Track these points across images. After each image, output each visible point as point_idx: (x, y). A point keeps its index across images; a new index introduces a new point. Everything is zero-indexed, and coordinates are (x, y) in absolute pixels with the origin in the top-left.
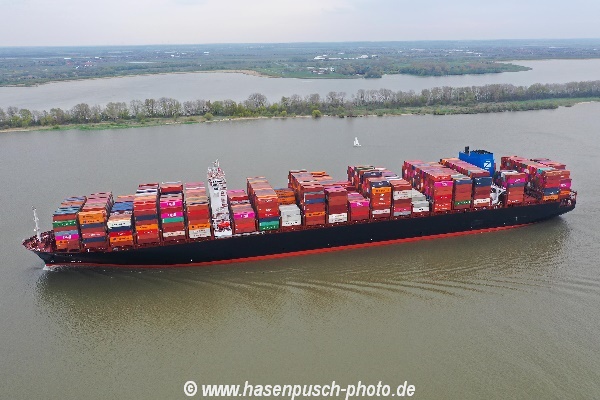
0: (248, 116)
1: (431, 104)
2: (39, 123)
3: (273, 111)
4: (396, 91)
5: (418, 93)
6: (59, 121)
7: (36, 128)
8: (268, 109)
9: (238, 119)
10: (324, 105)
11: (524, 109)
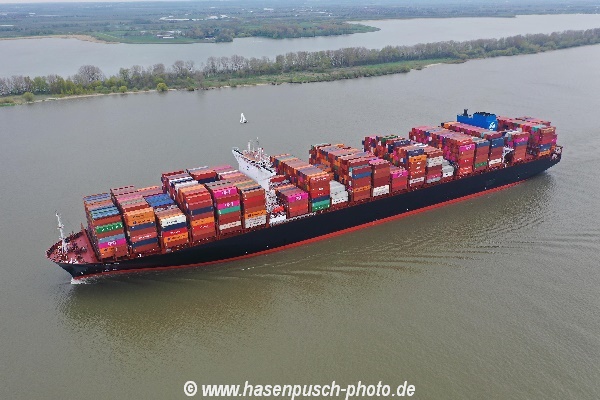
0: (79, 93)
1: (287, 72)
3: (110, 86)
4: (249, 58)
5: (272, 59)
8: (104, 84)
9: (66, 98)
10: (170, 76)
11: (378, 74)
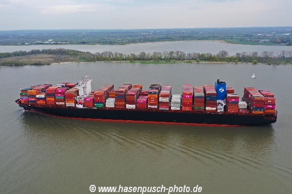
0: (218, 61)
2: (125, 60)
6: (133, 59)
7: (125, 61)
8: (228, 58)
9: (212, 62)
